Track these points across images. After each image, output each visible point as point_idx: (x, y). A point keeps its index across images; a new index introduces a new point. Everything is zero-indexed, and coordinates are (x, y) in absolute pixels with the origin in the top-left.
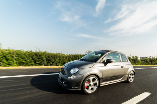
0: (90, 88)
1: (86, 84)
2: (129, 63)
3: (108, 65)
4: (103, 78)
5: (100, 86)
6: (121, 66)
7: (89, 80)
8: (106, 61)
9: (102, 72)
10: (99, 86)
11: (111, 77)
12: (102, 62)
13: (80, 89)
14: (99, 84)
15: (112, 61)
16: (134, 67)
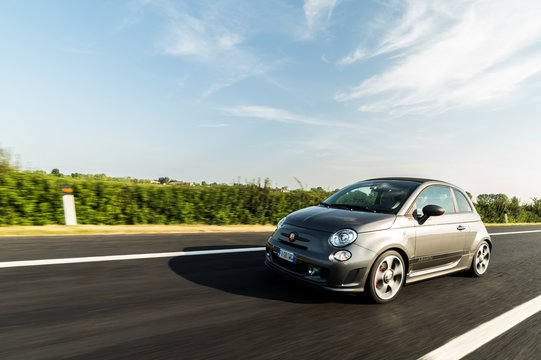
0: (385, 285)
1: (378, 275)
2: (476, 216)
3: (427, 222)
4: (415, 260)
5: (408, 281)
6: (457, 226)
7: (385, 262)
8: (424, 211)
9: (414, 240)
10: (404, 284)
11: (434, 257)
12: (411, 212)
13: (362, 290)
14: (406, 277)
15: (441, 210)
16: (489, 230)
